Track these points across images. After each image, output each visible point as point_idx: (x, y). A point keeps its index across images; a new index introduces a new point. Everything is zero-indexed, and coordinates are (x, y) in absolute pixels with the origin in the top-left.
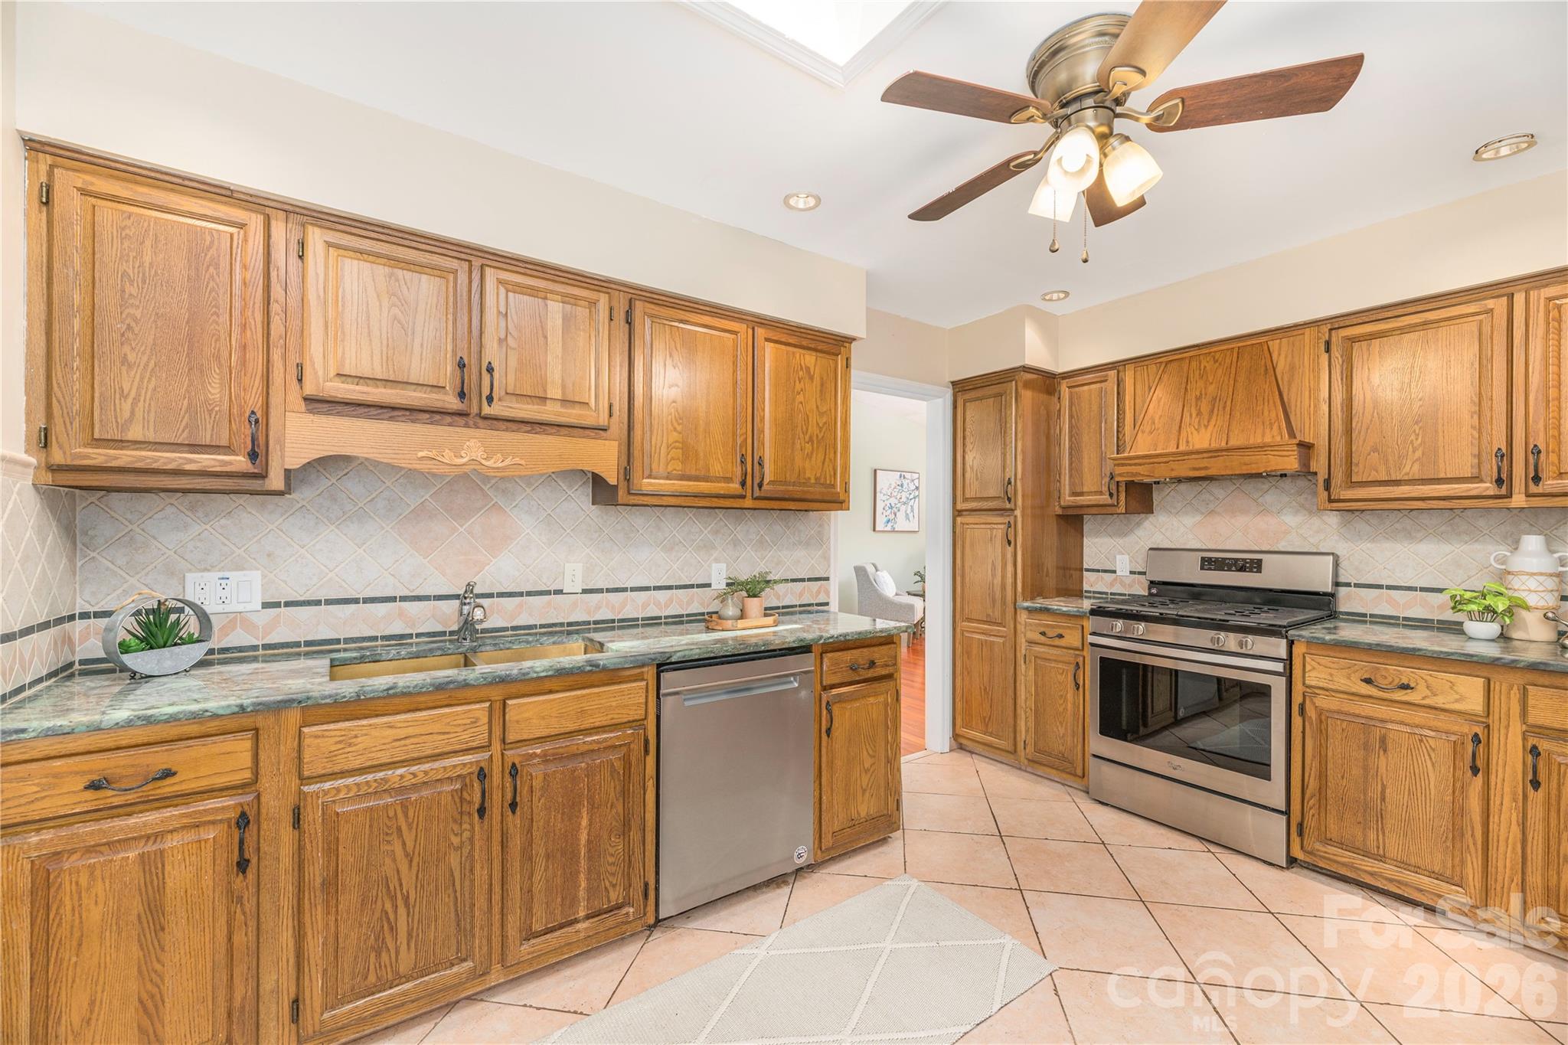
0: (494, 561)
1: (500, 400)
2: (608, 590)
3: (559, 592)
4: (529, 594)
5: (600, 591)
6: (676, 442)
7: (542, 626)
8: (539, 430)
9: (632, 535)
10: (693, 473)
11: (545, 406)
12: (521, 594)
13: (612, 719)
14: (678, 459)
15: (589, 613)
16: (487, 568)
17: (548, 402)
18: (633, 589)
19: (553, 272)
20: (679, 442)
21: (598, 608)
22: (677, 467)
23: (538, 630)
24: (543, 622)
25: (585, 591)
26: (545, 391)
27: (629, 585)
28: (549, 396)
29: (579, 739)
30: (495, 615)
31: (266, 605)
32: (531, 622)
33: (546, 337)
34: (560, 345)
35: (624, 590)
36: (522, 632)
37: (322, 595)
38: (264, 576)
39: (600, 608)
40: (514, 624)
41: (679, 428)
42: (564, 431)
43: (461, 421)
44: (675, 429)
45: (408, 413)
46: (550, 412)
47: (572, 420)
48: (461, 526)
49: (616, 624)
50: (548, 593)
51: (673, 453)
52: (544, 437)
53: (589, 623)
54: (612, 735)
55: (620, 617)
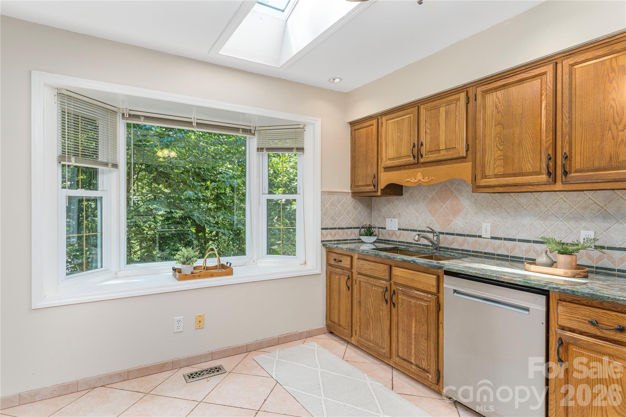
0: (455, 220)
1: (425, 155)
2: (505, 239)
3: (480, 237)
4: (468, 236)
5: (500, 239)
6: (500, 156)
7: (473, 252)
8: (439, 164)
9: (519, 210)
10: (511, 172)
11: (440, 153)
12: (464, 235)
13: (423, 287)
14: (501, 165)
15: (494, 249)
16: (452, 222)
17: (441, 151)
18: (519, 241)
19: (443, 94)
20: (502, 156)
21: (499, 247)
22: (500, 170)
23: (471, 253)
24: (474, 250)
25: (492, 238)
26: (439, 147)
27: (517, 237)
28: (440, 149)
29: (413, 291)
30: (455, 243)
31: (399, 229)
32: (469, 249)
33: (439, 124)
34: (444, 125)
35: (514, 240)
36: (465, 252)
37: (409, 228)
38: (398, 221)
39: (500, 248)
40: (462, 248)
41: (501, 148)
42: (448, 162)
43: (416, 166)
44: (499, 149)
45: (403, 167)
46: (444, 155)
47: (449, 157)
48: (444, 205)
49: (509, 258)
50: (475, 236)
51: (498, 163)
52: (441, 166)
53: (494, 254)
54: (423, 294)
55: (512, 255)
